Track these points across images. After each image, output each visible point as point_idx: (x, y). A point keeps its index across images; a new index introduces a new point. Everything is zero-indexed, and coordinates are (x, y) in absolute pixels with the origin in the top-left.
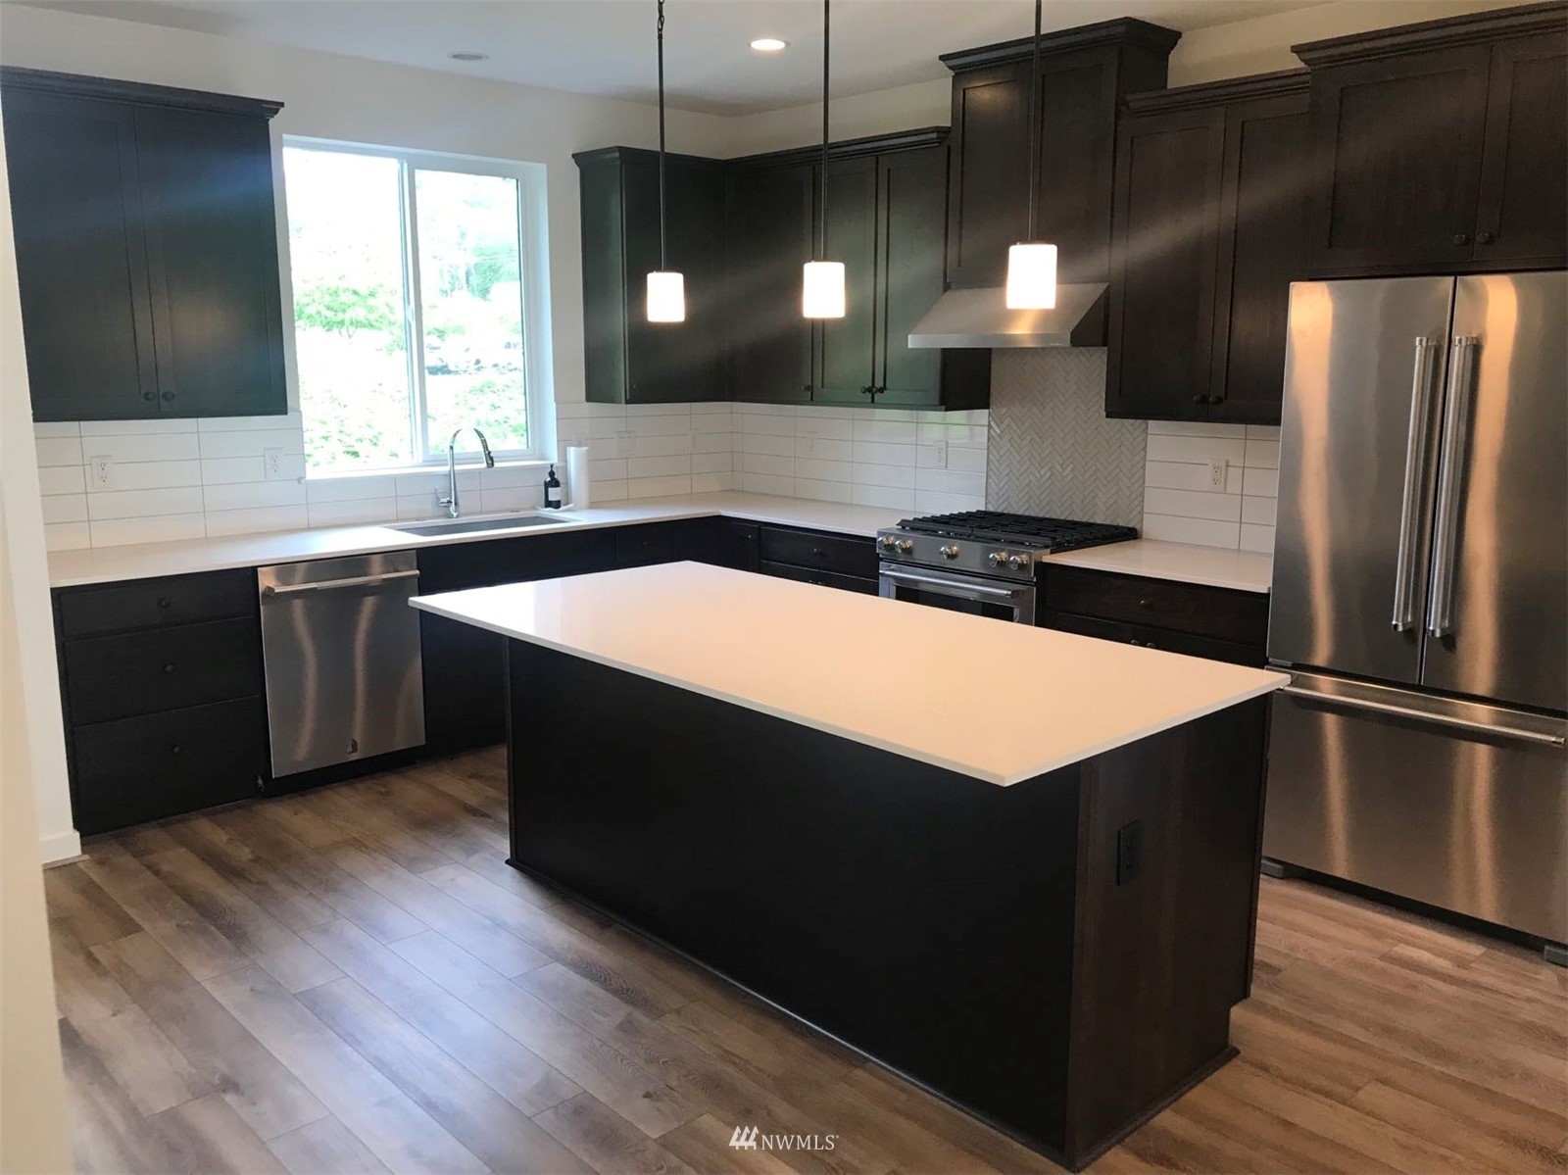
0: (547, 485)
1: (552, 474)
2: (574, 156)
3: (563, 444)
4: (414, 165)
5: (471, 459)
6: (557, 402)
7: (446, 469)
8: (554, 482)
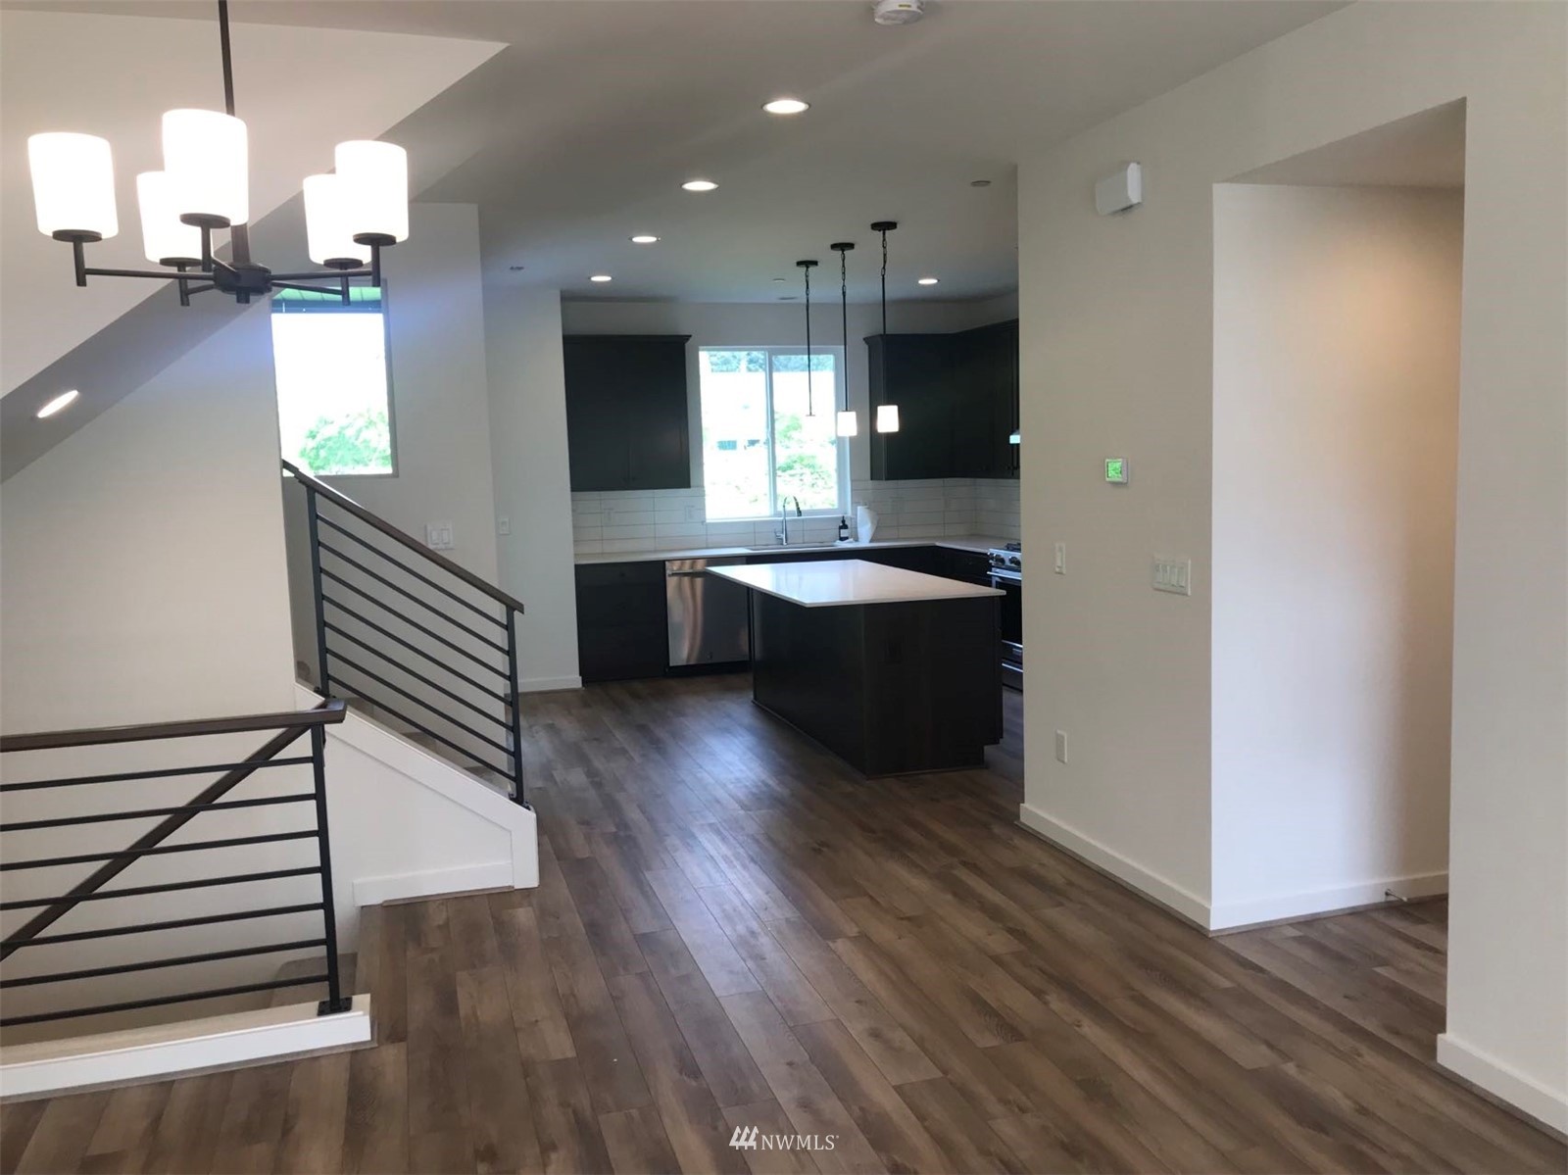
0: (841, 528)
1: (843, 522)
2: (864, 339)
3: (855, 503)
4: (772, 354)
5: (791, 513)
6: (852, 481)
7: (782, 518)
8: (845, 526)
